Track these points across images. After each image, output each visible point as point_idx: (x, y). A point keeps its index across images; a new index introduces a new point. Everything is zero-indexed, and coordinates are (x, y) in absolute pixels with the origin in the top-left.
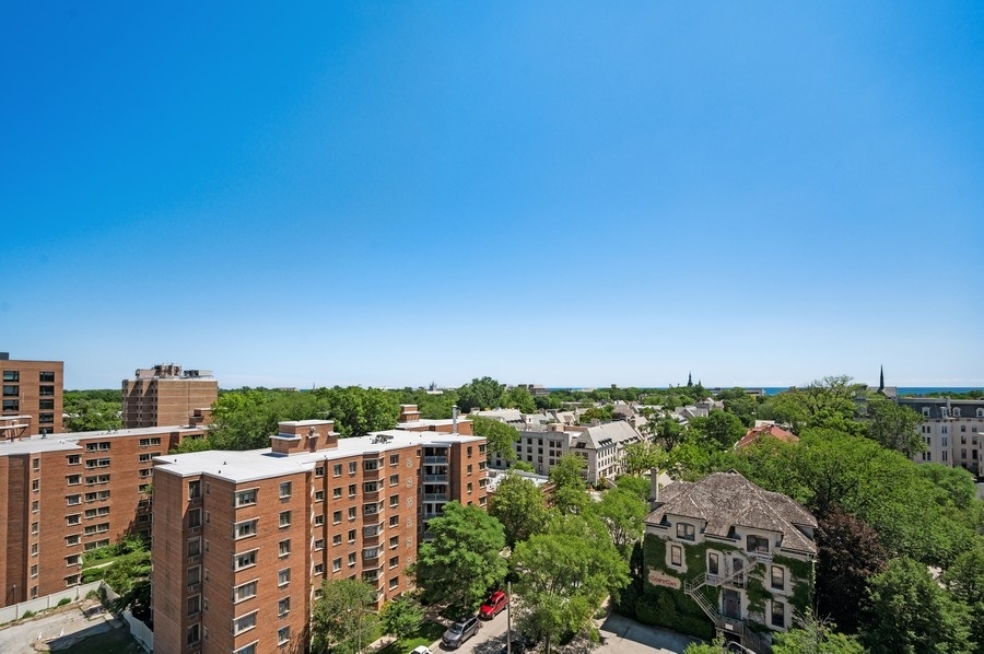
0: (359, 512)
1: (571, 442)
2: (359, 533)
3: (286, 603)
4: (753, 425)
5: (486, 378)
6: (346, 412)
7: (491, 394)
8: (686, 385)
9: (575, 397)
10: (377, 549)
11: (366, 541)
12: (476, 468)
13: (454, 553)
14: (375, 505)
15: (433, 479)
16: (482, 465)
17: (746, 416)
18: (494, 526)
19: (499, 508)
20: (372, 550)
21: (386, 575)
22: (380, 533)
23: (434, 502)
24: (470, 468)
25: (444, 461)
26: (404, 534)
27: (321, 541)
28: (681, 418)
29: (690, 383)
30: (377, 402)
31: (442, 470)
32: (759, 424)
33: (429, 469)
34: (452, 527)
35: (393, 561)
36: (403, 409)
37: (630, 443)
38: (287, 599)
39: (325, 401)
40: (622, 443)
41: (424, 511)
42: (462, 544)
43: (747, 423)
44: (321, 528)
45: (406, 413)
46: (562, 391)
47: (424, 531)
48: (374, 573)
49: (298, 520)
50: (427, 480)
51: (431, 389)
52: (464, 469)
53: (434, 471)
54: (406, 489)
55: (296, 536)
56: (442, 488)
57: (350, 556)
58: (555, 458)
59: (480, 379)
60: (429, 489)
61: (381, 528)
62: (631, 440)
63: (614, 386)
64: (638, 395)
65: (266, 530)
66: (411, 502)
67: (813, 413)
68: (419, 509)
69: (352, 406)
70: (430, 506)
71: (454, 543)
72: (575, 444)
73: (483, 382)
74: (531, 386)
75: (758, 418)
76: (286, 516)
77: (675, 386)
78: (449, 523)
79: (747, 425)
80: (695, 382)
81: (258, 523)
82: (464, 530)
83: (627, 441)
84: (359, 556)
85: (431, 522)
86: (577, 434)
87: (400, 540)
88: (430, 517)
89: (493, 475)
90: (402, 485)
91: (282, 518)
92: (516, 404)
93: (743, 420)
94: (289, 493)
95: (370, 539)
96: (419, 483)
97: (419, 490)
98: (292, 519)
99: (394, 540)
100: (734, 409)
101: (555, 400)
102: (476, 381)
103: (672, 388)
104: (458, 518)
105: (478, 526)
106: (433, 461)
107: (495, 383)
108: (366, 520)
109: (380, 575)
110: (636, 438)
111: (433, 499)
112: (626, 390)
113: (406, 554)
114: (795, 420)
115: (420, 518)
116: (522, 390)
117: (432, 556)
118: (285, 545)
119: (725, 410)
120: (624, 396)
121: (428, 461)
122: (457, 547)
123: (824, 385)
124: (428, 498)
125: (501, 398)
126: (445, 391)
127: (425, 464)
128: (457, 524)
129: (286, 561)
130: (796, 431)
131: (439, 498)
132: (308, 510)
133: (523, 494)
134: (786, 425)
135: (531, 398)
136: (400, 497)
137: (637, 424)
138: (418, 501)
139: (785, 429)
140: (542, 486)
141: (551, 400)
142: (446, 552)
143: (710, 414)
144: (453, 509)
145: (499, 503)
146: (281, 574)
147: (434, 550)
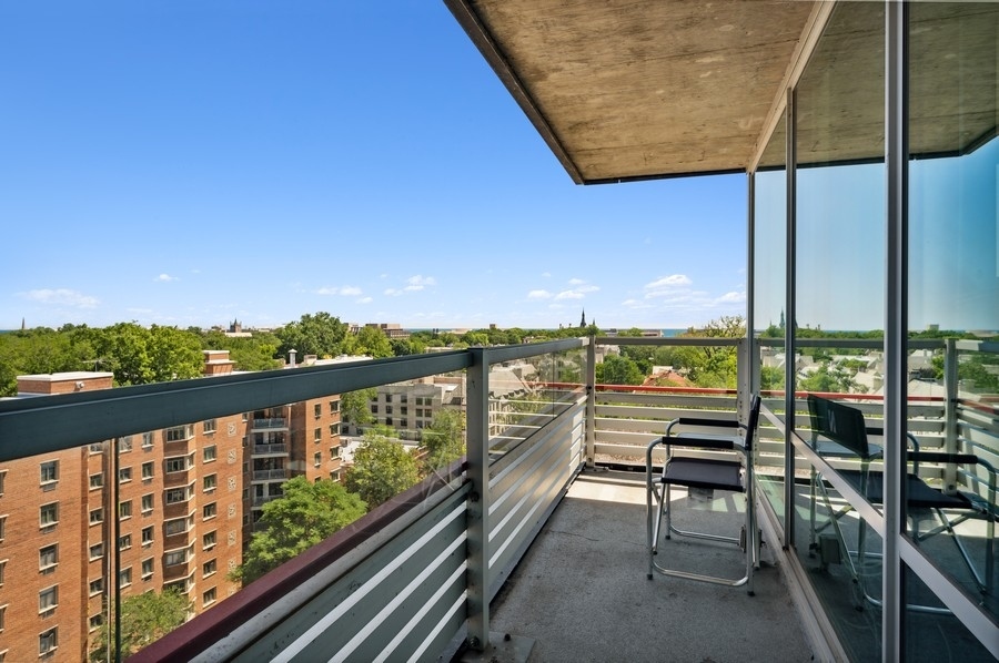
0: (158, 502)
1: (444, 398)
2: (158, 531)
3: (50, 637)
4: (651, 372)
5: (322, 315)
6: (121, 361)
7: (329, 337)
8: (578, 325)
9: (444, 341)
10: (185, 551)
11: (168, 543)
12: (326, 432)
13: (302, 544)
14: (182, 491)
15: (266, 451)
16: (334, 429)
17: (642, 362)
18: (354, 505)
19: (359, 481)
20: (179, 553)
21: (197, 587)
22: (190, 528)
23: (266, 483)
24: (318, 433)
25: (281, 424)
26: (225, 528)
27: (99, 546)
28: (575, 365)
29: (583, 324)
30: (171, 347)
31: (278, 438)
32: (657, 370)
33: (259, 439)
34: (298, 509)
35: (208, 567)
36: (207, 356)
37: (516, 396)
38: (53, 631)
39: (86, 345)
40: (506, 397)
41: (252, 495)
42: (314, 531)
43: (644, 369)
44: (100, 528)
45: (211, 362)
46: (426, 333)
47: (253, 521)
48: (182, 584)
49: (70, 516)
50: (257, 452)
51: (233, 329)
52: (310, 434)
53: (266, 439)
54: (226, 466)
55: (67, 538)
56: (278, 462)
57: (144, 564)
58: (423, 419)
59: (313, 315)
60: (259, 464)
61: (192, 522)
62: (517, 392)
63: (493, 326)
64: (522, 338)
65: (18, 533)
66: (234, 484)
67: (710, 356)
68: (245, 492)
69: (132, 352)
70: (260, 487)
71: (302, 530)
72: (449, 400)
73: (317, 320)
74: (384, 326)
75: (655, 364)
76: (50, 511)
77: (566, 326)
78: (294, 505)
79: (644, 373)
80: (588, 323)
81: (6, 523)
82: (315, 513)
83: (512, 394)
84: (158, 564)
85: (266, 507)
86: (452, 388)
87: (218, 536)
88: (260, 502)
89: (345, 444)
90: (220, 460)
91: (44, 514)
92: (365, 350)
93: (640, 366)
94: (53, 477)
95: (175, 537)
96: (246, 456)
97: (245, 466)
98: (61, 514)
99: (210, 537)
100: (631, 354)
101: (418, 344)
102: (307, 318)
103: (563, 330)
104: (307, 498)
105: (333, 507)
106: (266, 426)
107: (336, 322)
108: (167, 512)
109: (191, 587)
110: (522, 391)
111: (266, 477)
112: (508, 331)
113: (228, 555)
114: (693, 365)
115: (247, 503)
116: (374, 331)
117: (271, 550)
118: (50, 550)
119: (622, 354)
120: (506, 338)
121: (257, 426)
122: (305, 536)
123: (722, 326)
124: (258, 477)
125: (344, 342)
126: (255, 333)
127: (253, 431)
128: (305, 505)
129: (51, 576)
130: (692, 377)
131: (273, 476)
132: (84, 500)
133: (390, 461)
134: (683, 370)
135: (386, 341)
136: (218, 478)
137: (524, 373)
138: (244, 482)
139: (683, 375)
140: (413, 452)
141: (412, 344)
142: (293, 543)
143: (605, 359)
144: (298, 486)
145: (359, 476)
146: (44, 595)
147: (273, 541)
